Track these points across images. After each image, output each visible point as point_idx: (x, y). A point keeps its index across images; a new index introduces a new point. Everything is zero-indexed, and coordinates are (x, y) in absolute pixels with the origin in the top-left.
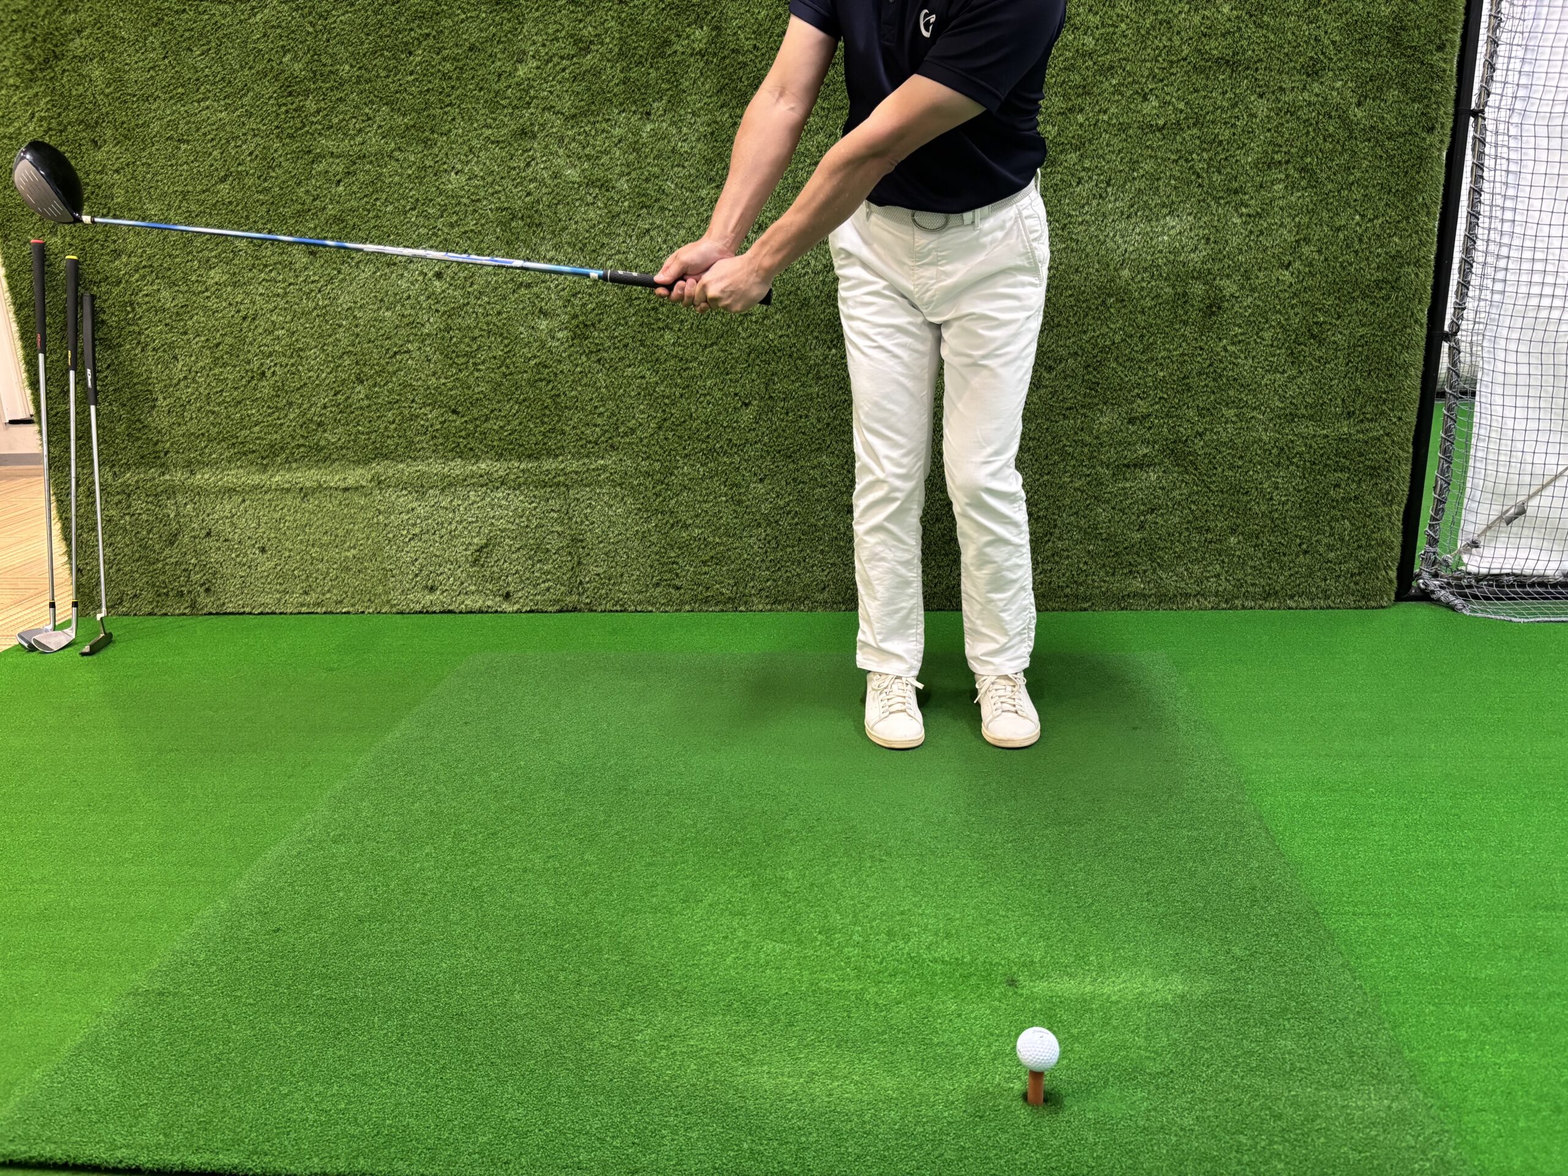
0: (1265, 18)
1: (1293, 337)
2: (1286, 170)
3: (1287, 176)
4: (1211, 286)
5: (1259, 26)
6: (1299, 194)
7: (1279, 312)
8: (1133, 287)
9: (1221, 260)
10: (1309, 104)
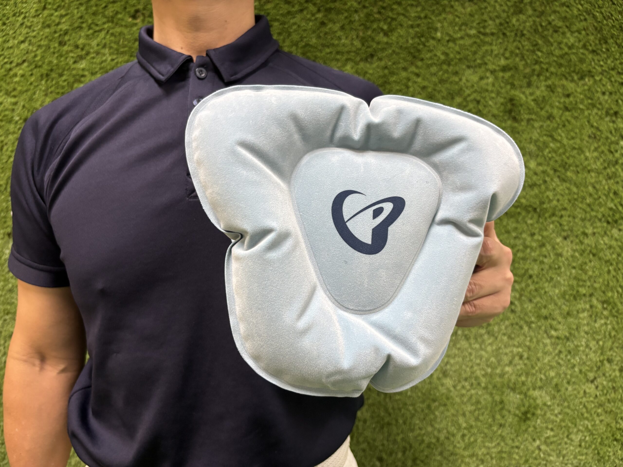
0: (569, 174)
1: (599, 440)
2: (590, 301)
3: (591, 307)
4: (525, 395)
5: (563, 180)
6: (603, 321)
7: (587, 419)
8: (454, 393)
9: (533, 375)
10: (610, 247)
